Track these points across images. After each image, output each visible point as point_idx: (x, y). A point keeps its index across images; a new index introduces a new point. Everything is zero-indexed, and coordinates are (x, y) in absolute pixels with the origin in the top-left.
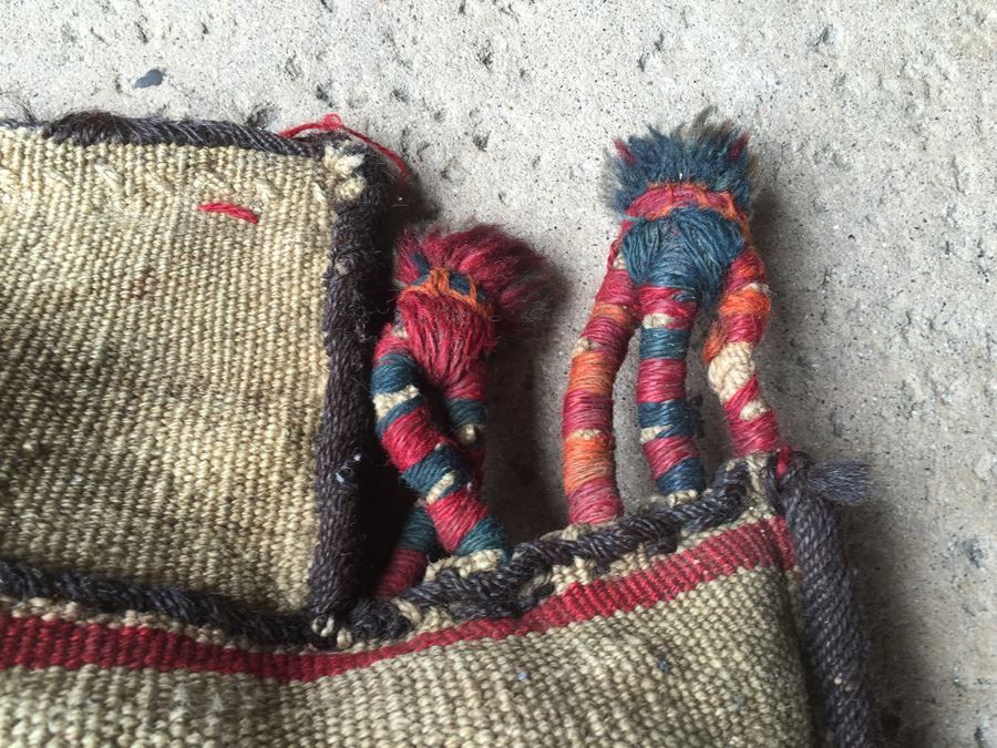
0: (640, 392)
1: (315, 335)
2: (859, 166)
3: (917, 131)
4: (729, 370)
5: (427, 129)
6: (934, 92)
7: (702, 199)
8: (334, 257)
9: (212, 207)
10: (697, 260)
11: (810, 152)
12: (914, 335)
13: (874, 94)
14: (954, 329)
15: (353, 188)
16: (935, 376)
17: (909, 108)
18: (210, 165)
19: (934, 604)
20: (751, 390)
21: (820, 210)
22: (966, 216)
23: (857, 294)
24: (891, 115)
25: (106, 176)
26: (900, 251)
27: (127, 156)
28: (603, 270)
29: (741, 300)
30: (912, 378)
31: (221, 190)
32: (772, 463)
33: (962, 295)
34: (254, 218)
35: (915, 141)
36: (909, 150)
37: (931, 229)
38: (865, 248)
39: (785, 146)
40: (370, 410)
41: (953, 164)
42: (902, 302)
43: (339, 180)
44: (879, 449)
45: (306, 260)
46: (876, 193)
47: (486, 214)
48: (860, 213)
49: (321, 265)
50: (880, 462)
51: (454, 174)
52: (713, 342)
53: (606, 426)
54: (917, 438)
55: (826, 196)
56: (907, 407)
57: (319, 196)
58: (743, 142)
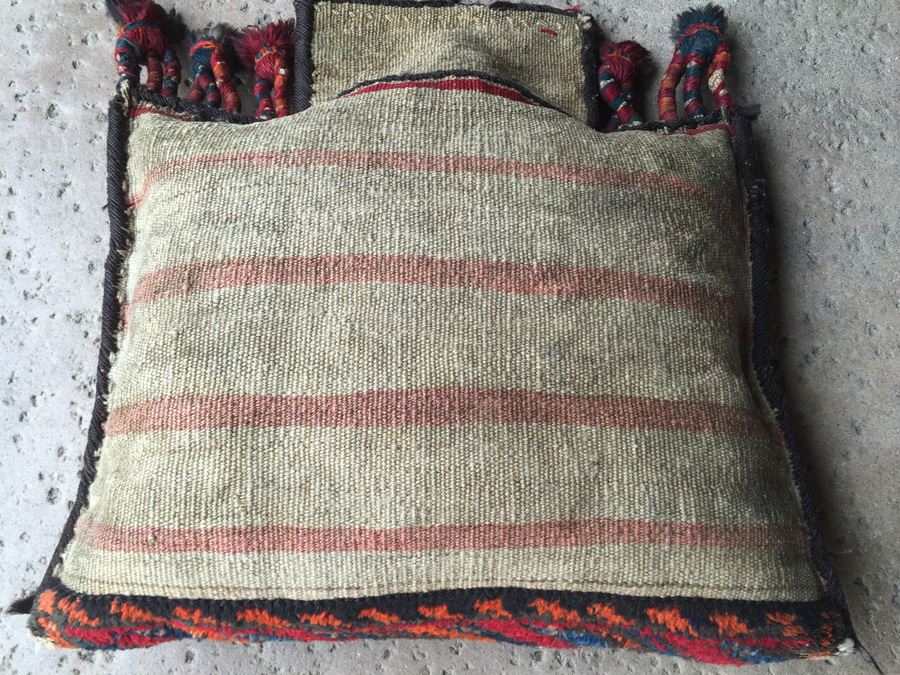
0: (685, 88)
1: (579, 67)
2: (768, 31)
3: (792, 19)
4: (716, 79)
5: (606, 15)
6: (799, 6)
7: (708, 27)
8: (584, 45)
9: (543, 31)
10: (706, 45)
11: (749, 27)
12: (787, 91)
13: (775, 6)
14: (803, 89)
15: (588, 26)
16: (794, 105)
17: (789, 12)
18: (542, 17)
19: (789, 179)
20: (722, 86)
21: (753, 46)
22: (810, 51)
23: (766, 75)
24: (781, 14)
25: (510, 21)
26: (783, 62)
27: (516, 14)
28: (672, 56)
29: (720, 56)
30: (785, 105)
31: (545, 26)
32: (728, 108)
33: (806, 77)
34: (555, 34)
35: (791, 23)
36: (788, 26)
37: (795, 54)
38: (769, 60)
39: (741, 24)
40: (598, 86)
41: (805, 31)
42: (783, 79)
43: (583, 24)
44: (771, 128)
45: (574, 45)
46: (775, 41)
47: (628, 38)
48: (768, 48)
49: (579, 48)
50: (772, 133)
51: (616, 31)
52: (710, 70)
53: (674, 97)
54: (786, 125)
55: (755, 41)
56: (784, 114)
57: (577, 28)
58: (723, 12)
